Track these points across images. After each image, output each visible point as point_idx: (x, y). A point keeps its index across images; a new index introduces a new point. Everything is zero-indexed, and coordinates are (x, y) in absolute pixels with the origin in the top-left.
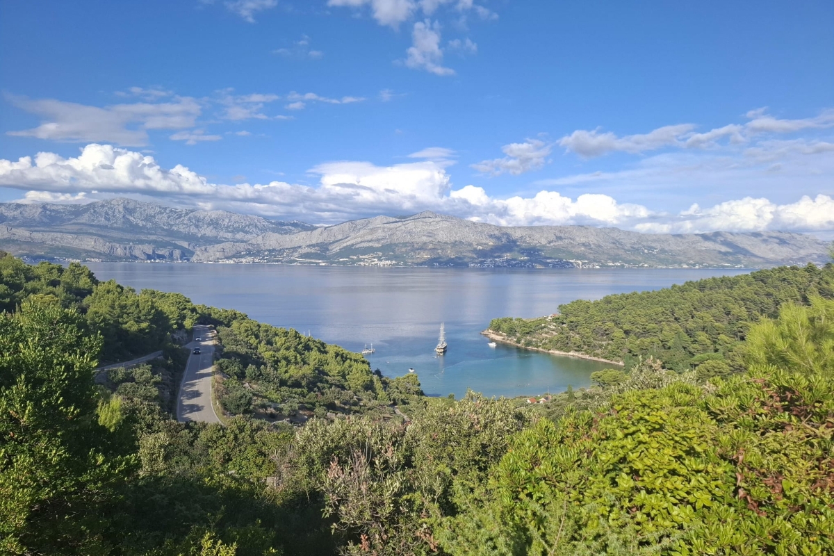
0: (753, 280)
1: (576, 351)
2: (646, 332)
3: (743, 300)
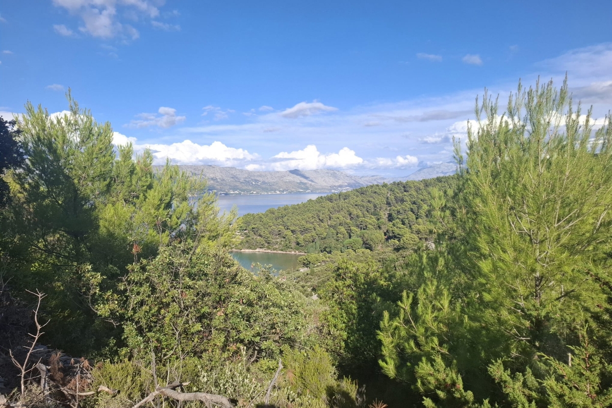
1: (261, 248)
2: (304, 231)
3: (356, 205)
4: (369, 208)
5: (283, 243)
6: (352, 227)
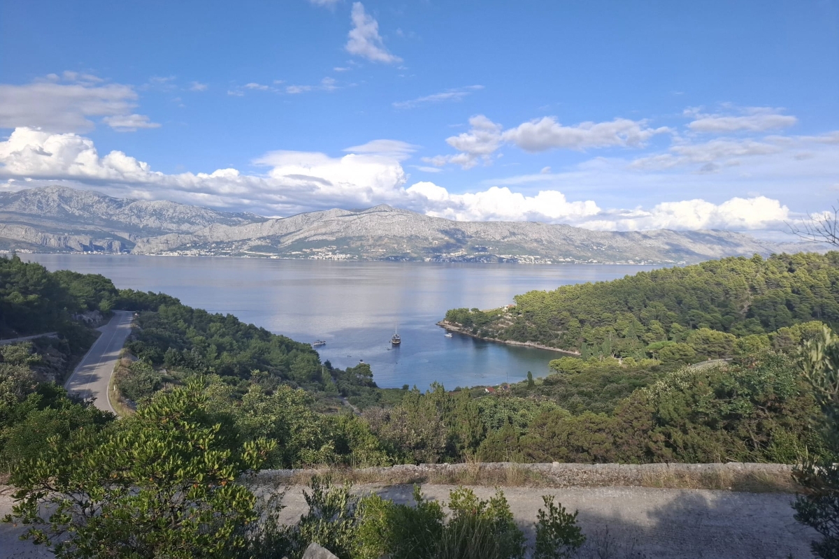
0: (703, 270)
1: (532, 341)
2: (600, 322)
3: (694, 289)
4: (716, 295)
5: (565, 337)
6: (674, 324)
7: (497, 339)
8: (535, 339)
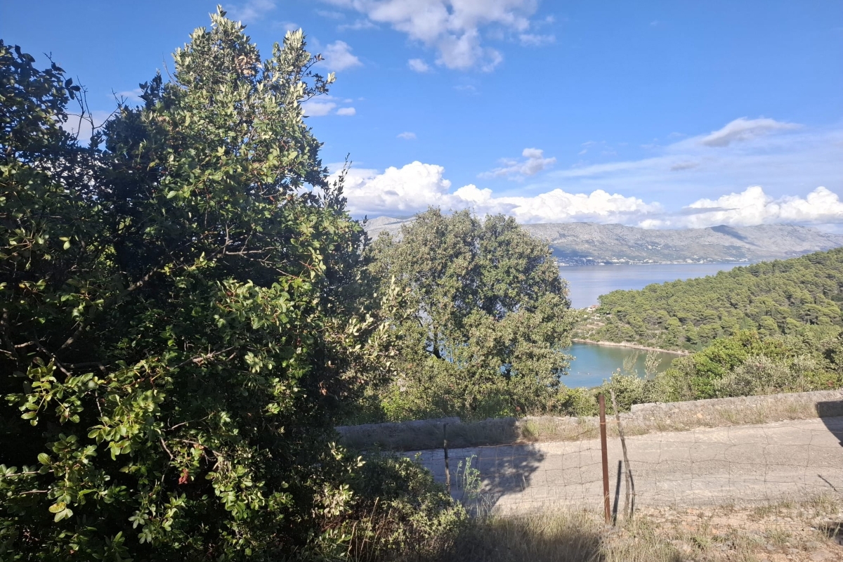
0: (810, 263)
1: (628, 341)
2: (702, 319)
3: (803, 283)
4: (829, 288)
5: (664, 336)
6: (788, 319)
7: (588, 340)
8: (630, 339)
